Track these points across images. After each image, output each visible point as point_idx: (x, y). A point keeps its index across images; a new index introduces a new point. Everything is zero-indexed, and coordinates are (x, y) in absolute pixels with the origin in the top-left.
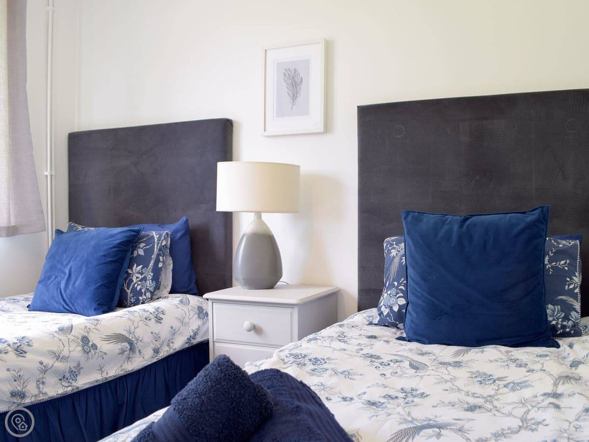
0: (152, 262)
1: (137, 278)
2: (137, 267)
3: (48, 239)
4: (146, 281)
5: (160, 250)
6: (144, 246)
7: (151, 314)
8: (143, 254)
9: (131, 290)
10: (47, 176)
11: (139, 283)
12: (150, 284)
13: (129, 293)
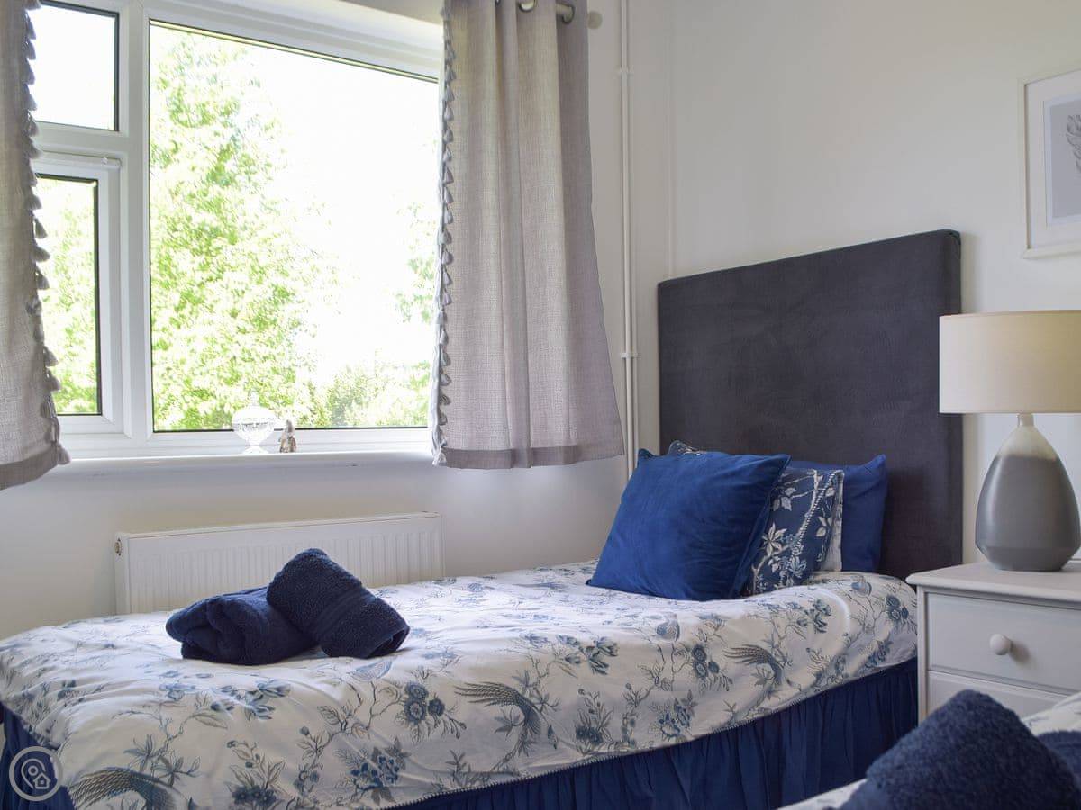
0: (805, 525)
1: (775, 549)
2: (776, 530)
3: (626, 467)
4: (789, 557)
5: (821, 504)
6: (794, 494)
7: (807, 613)
8: (789, 508)
9: (761, 568)
10: (625, 359)
11: (777, 558)
12: (795, 563)
13: (756, 574)
